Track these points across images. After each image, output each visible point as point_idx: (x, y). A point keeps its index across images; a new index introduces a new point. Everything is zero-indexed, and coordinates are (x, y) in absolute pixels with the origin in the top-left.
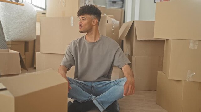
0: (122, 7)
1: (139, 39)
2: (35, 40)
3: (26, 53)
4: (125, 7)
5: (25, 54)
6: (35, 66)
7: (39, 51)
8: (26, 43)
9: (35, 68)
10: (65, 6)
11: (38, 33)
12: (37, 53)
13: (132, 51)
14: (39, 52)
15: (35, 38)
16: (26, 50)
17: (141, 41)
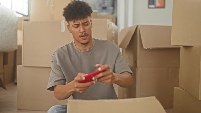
0: (113, 13)
1: (145, 47)
2: (16, 51)
3: (5, 66)
4: (116, 13)
5: (4, 68)
6: (15, 81)
7: (21, 64)
8: (5, 54)
9: (16, 84)
10: (53, 7)
11: (20, 42)
12: (19, 67)
13: (135, 62)
14: (21, 66)
15: (16, 48)
16: (5, 62)
17: (149, 49)
